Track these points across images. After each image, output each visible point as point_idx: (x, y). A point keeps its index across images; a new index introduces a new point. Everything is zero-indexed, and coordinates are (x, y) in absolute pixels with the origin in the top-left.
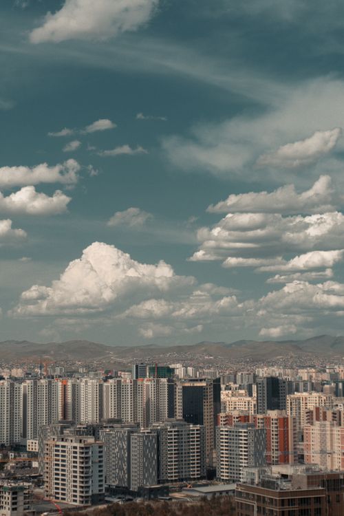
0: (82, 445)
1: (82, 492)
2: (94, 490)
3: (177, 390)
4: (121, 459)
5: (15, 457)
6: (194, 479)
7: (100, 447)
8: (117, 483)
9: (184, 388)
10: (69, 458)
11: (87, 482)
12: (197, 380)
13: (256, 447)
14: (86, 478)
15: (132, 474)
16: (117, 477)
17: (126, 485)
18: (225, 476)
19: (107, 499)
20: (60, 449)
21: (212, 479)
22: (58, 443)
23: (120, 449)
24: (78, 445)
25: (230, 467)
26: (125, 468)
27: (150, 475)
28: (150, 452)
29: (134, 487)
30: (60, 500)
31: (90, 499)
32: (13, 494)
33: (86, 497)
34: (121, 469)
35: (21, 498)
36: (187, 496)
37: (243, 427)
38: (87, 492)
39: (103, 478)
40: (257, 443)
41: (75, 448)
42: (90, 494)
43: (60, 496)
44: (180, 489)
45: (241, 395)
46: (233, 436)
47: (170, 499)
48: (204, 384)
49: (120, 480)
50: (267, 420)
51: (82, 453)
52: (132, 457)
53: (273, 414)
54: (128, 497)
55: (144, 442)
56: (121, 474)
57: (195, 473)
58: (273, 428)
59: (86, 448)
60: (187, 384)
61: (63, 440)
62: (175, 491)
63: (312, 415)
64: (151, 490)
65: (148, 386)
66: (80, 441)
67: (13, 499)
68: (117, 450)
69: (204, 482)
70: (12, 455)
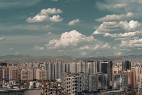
0: (75, 78)
1: (75, 91)
2: (79, 91)
3: (100, 64)
4: (86, 82)
5: (53, 83)
6: (106, 89)
7: (80, 79)
8: (84, 89)
9: (102, 63)
10: (71, 81)
11: (77, 89)
12: (105, 61)
13: (124, 80)
14: (76, 87)
15: (89, 87)
16: (85, 88)
17: (87, 90)
18: (115, 88)
19: (82, 94)
20: (69, 79)
21: (111, 89)
22: (68, 77)
23: (85, 80)
24: (74, 78)
25: (117, 86)
26: (87, 85)
27: (94, 87)
28: (94, 80)
29: (90, 91)
30: (69, 94)
31: (78, 93)
32: (56, 91)
33: (77, 93)
34: (86, 85)
35: (58, 93)
36: (105, 93)
37: (120, 74)
38: (77, 91)
39: (81, 88)
40: (125, 79)
41: (73, 79)
42: (78, 92)
43: (69, 93)
44: (103, 92)
45: (116, 67)
46: (118, 77)
47: (101, 94)
48: (108, 62)
49: (85, 89)
50: (127, 73)
51: (75, 80)
52: (89, 82)
53: (129, 71)
54: (88, 93)
55: (93, 78)
56: (86, 87)
57: (106, 87)
58: (129, 75)
59: (77, 79)
60: (103, 63)
61: (69, 77)
62: (102, 92)
63: (139, 72)
64: (95, 91)
65: (89, 64)
66: (75, 77)
67: (56, 93)
68: (84, 80)
69: (109, 90)
70: (52, 83)
